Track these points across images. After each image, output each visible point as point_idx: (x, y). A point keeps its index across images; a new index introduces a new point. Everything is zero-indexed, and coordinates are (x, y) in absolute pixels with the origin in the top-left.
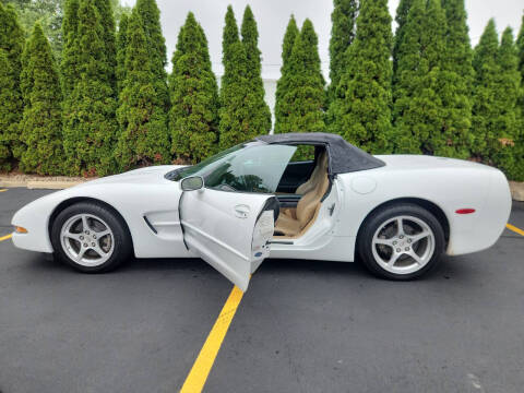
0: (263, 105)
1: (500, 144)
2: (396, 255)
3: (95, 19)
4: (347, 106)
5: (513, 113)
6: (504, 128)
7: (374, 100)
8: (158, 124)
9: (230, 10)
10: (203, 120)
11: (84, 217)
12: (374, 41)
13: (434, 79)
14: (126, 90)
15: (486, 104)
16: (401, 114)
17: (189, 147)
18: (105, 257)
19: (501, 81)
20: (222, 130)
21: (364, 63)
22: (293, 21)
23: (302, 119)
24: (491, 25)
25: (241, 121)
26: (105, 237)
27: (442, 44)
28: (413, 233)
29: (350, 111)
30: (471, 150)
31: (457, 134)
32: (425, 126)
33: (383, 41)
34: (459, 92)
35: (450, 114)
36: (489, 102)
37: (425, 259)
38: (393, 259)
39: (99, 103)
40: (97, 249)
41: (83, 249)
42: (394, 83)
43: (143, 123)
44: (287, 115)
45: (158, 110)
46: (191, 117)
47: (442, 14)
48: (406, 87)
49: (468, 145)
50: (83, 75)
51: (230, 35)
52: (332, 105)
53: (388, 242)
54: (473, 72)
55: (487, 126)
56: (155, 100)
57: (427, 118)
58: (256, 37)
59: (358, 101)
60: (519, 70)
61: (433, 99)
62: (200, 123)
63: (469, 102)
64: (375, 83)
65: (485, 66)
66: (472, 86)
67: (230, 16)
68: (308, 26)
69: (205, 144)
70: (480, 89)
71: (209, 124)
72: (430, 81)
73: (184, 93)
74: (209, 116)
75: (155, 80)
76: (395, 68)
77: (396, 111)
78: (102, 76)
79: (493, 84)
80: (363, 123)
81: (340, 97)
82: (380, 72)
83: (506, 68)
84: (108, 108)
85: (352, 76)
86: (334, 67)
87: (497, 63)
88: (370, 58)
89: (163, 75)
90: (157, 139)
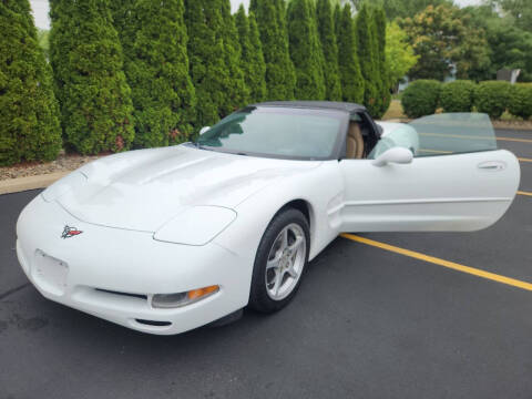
4: (156, 70)
18: (297, 273)
19: (256, 59)
32: (222, 94)
35: (236, 83)
36: (252, 75)
40: (290, 268)
41: (280, 277)
54: (240, 48)
60: (262, 50)
61: (224, 69)
63: (242, 74)
65: (246, 44)
66: (241, 61)
77: (196, 78)
79: (252, 60)
80: (175, 89)
87: (251, 42)
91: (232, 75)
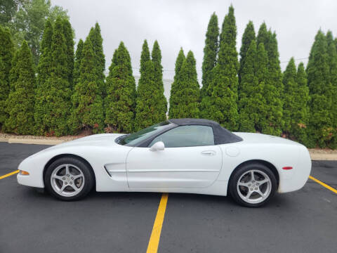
0: (163, 97)
1: (299, 127)
2: (250, 192)
3: (63, 42)
4: (213, 101)
5: (305, 110)
6: (300, 118)
7: (228, 98)
8: (98, 105)
9: (146, 42)
10: (126, 104)
11: (67, 166)
12: (228, 65)
13: (262, 89)
14: (79, 84)
15: (290, 104)
16: (243, 107)
17: (116, 120)
18: (78, 191)
19: (298, 92)
20: (138, 111)
21: (223, 77)
22: (182, 51)
23: (186, 107)
24: (292, 61)
25: (150, 106)
26: (79, 178)
27: (266, 70)
28: (259, 180)
29: (214, 103)
30: (282, 129)
31: (275, 120)
32: (257, 115)
33: (233, 66)
34: (276, 97)
35: (271, 108)
36: (292, 102)
37: (266, 195)
38: (249, 195)
39: (61, 91)
40: (73, 186)
41: (64, 186)
42: (239, 89)
43: (89, 105)
44: (177, 104)
45: (98, 97)
46: (118, 103)
47: (265, 53)
48: (246, 92)
49: (281, 126)
50: (52, 74)
51: (145, 56)
52: (204, 99)
53: (246, 185)
54: (283, 86)
55: (291, 116)
56: (97, 91)
57: (258, 110)
58: (160, 58)
59: (219, 98)
60: (308, 86)
61: (261, 100)
62: (125, 106)
63: (281, 102)
64: (228, 89)
65: (290, 83)
66: (282, 93)
67: (145, 46)
68: (191, 54)
69: (126, 119)
70: (287, 96)
71: (130, 106)
72: (260, 90)
73: (116, 88)
74: (130, 103)
75: (97, 79)
76: (240, 81)
77: (241, 105)
78: (64, 75)
79: (294, 93)
80: (222, 111)
81: (208, 95)
82: (231, 83)
83: (301, 84)
84: (66, 94)
85: (215, 84)
86: (204, 78)
87: (296, 81)
88: (226, 75)
89: (103, 77)
90: (97, 114)
91: (268, 103)
